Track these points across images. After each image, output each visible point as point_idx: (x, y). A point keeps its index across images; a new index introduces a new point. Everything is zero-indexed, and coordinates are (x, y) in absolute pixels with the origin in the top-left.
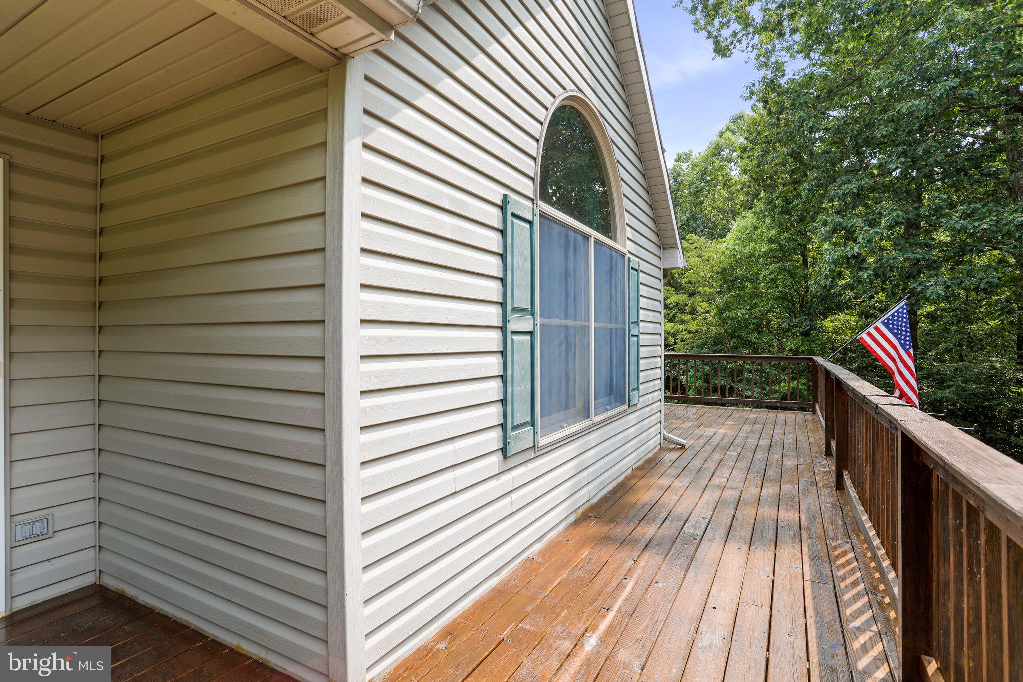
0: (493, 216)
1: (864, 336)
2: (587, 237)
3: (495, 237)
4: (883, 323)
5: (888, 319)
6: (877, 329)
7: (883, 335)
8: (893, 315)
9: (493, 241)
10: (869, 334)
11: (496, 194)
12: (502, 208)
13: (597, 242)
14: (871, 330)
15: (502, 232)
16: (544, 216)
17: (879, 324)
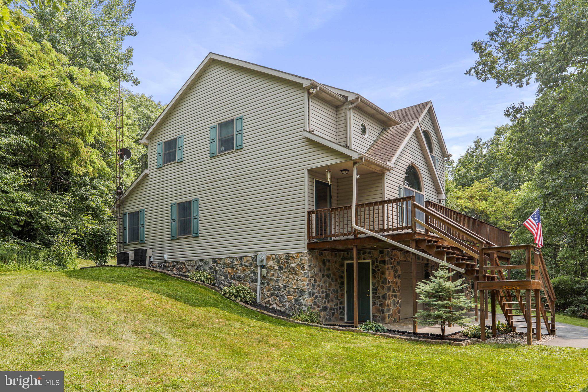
0: (397, 189)
1: (525, 223)
2: (413, 191)
3: (398, 192)
4: (531, 217)
5: (533, 216)
6: (529, 220)
7: (532, 222)
8: (534, 214)
9: (397, 192)
10: (527, 222)
11: (398, 185)
12: (399, 187)
13: (416, 192)
14: (528, 220)
15: (399, 191)
16: (405, 188)
17: (530, 218)
